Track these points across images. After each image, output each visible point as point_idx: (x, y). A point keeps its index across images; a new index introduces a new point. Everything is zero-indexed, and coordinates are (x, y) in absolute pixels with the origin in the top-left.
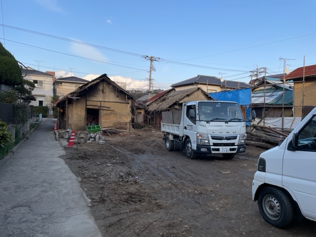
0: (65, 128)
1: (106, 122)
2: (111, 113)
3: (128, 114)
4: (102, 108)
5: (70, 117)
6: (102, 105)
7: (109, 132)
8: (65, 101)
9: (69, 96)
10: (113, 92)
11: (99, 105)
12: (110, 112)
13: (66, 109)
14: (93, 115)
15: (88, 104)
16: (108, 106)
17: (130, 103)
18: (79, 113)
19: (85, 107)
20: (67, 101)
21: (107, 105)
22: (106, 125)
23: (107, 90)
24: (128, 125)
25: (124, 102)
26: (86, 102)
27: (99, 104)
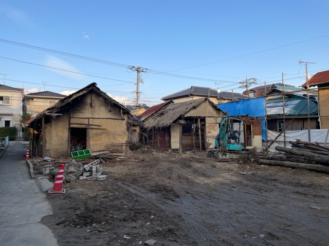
0: (41, 156)
1: (96, 144)
2: (102, 133)
3: (124, 132)
4: (91, 127)
5: (47, 140)
6: (91, 123)
7: (102, 158)
8: (41, 119)
9: (46, 112)
10: (104, 105)
11: (87, 123)
12: (101, 131)
13: (43, 129)
14: (79, 136)
15: (71, 122)
16: (98, 124)
17: (126, 119)
18: (61, 134)
19: (67, 126)
20: (43, 120)
21: (96, 122)
22: (96, 149)
23: (97, 102)
24: (124, 147)
25: (118, 118)
26: (70, 120)
27: (86, 121)
